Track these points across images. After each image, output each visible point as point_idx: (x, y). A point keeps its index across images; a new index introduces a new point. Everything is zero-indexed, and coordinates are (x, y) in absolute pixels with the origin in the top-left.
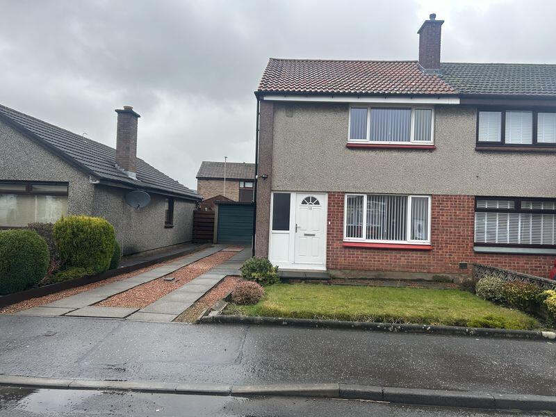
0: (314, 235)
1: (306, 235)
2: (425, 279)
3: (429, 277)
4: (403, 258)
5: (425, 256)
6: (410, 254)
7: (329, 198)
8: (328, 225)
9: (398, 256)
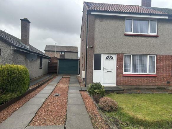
0: (111, 72)
1: (108, 71)
2: (154, 88)
3: (156, 87)
4: (146, 80)
5: (154, 79)
6: (149, 78)
7: (117, 56)
8: (117, 67)
9: (144, 79)
